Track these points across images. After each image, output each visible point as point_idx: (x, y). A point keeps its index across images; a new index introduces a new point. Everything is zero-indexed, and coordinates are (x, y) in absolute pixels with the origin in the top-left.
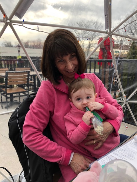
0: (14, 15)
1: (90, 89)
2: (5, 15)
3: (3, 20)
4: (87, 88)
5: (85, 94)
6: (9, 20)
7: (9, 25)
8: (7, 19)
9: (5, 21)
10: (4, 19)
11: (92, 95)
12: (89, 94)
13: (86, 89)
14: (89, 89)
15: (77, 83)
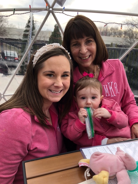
0: (56, 3)
1: (97, 89)
2: (47, 3)
3: (46, 9)
4: (94, 88)
5: (91, 93)
6: (51, 8)
7: (51, 13)
8: (50, 7)
9: (48, 9)
10: (47, 7)
11: (97, 95)
12: (95, 94)
13: (92, 88)
14: (95, 88)
15: (84, 81)
